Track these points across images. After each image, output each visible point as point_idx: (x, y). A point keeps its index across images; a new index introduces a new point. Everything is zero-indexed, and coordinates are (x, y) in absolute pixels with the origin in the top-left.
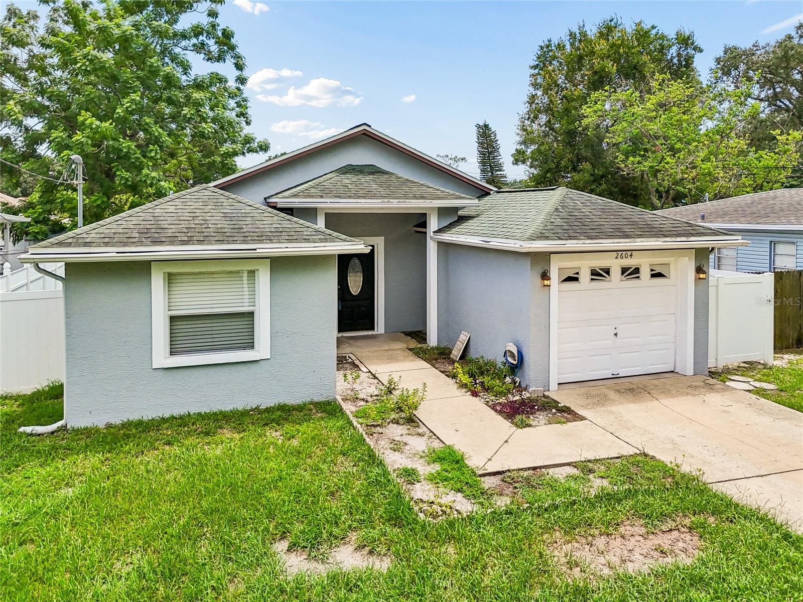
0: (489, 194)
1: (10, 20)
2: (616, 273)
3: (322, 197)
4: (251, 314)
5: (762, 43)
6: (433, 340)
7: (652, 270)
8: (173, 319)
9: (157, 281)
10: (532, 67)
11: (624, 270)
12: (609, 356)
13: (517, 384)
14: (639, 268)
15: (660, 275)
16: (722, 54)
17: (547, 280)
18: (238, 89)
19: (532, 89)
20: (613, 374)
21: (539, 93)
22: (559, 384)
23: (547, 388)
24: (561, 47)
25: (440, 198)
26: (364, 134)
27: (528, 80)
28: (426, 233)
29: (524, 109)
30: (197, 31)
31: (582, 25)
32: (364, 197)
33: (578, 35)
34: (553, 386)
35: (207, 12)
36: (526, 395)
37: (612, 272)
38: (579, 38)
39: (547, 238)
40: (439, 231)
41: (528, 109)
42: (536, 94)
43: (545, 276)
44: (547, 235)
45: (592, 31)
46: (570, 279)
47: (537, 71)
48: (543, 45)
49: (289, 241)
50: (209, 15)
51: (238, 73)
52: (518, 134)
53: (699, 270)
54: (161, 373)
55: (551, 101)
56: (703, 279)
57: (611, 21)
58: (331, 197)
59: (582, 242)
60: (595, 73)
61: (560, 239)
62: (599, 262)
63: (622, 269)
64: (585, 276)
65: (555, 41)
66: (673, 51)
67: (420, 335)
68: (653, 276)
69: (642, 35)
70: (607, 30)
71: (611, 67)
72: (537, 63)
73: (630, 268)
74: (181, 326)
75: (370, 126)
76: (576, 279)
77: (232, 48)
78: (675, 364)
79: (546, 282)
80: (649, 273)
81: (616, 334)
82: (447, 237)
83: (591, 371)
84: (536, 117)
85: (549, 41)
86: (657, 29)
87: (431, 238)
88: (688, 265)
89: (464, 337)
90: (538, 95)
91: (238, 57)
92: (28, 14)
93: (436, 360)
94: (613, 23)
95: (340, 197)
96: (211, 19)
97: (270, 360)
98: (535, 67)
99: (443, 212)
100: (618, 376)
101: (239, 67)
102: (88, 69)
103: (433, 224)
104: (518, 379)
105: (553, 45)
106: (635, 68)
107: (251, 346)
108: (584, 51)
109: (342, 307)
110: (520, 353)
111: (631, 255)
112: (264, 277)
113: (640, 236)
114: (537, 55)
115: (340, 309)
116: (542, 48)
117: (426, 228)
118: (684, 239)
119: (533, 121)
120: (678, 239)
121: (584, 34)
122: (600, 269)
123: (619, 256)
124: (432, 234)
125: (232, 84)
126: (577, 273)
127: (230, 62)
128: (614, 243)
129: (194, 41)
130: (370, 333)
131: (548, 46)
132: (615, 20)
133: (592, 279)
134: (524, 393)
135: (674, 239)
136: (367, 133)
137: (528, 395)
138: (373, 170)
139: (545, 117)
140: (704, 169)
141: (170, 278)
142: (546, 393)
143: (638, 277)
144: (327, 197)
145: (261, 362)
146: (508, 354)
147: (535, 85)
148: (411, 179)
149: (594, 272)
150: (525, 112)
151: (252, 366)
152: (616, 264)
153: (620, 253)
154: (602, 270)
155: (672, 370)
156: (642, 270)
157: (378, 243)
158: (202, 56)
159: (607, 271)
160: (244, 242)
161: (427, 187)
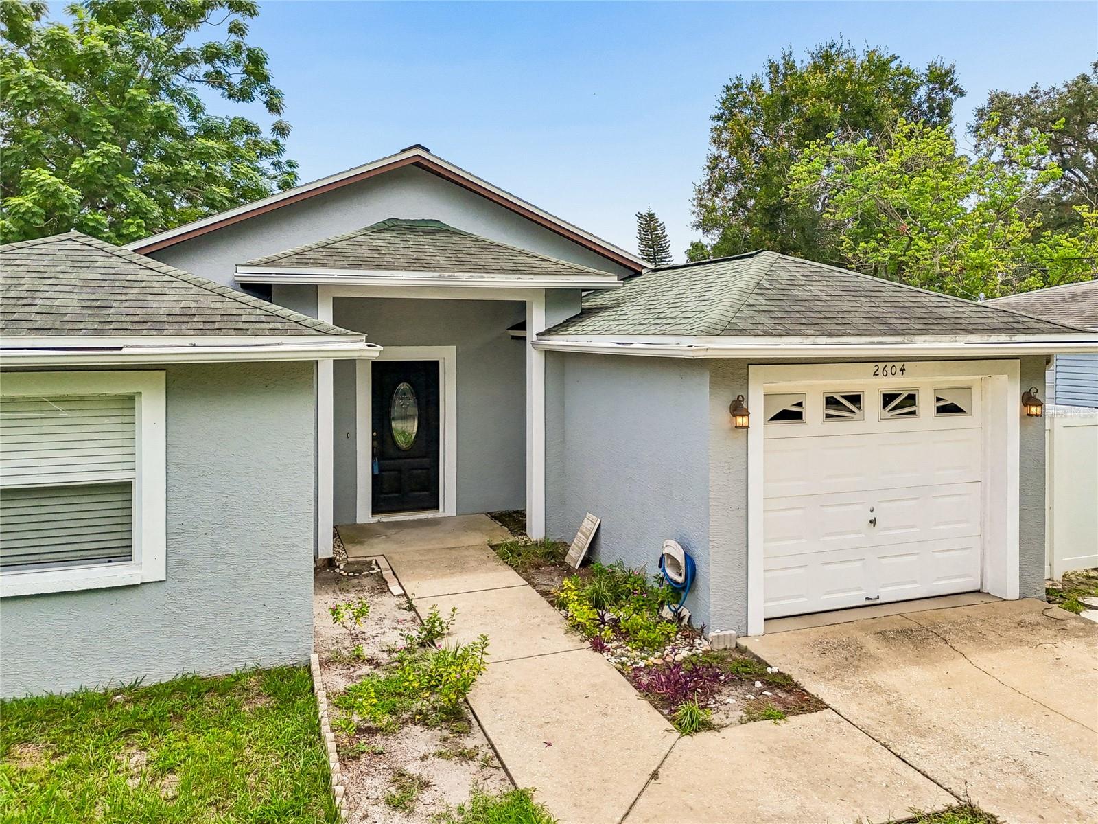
0: (640, 274)
2: (872, 402)
3: (323, 265)
4: (126, 487)
5: (1044, 88)
6: (536, 529)
7: (939, 399)
10: (715, 117)
11: (888, 399)
12: (858, 564)
13: (685, 622)
14: (915, 395)
15: (953, 409)
16: (986, 104)
17: (743, 416)
18: (276, 143)
19: (714, 149)
20: (867, 599)
21: (725, 154)
22: (765, 620)
23: (743, 629)
24: (755, 87)
25: (548, 274)
26: (417, 164)
27: (708, 135)
28: (524, 338)
29: (702, 176)
30: (212, 54)
31: (787, 53)
32: (405, 268)
33: (781, 67)
34: (756, 626)
36: (702, 646)
37: (865, 401)
38: (782, 71)
39: (742, 332)
40: (548, 332)
41: (709, 178)
42: (720, 156)
43: (738, 408)
44: (741, 326)
45: (803, 61)
46: (785, 415)
47: (721, 123)
48: (730, 85)
49: (201, 332)
50: (230, 31)
51: (275, 118)
52: (694, 212)
53: (1028, 399)
55: (742, 164)
56: (1037, 415)
57: (831, 47)
58: (343, 267)
59: (811, 339)
60: (808, 121)
61: (767, 333)
62: (842, 382)
63: (885, 396)
64: (814, 410)
65: (747, 80)
66: (923, 92)
67: (515, 520)
68: (942, 410)
69: (879, 67)
70: (826, 59)
71: (833, 112)
72: (722, 111)
73: (898, 395)
75: (427, 150)
76: (798, 416)
77: (263, 78)
78: (982, 576)
79: (740, 420)
80: (932, 406)
81: (873, 522)
82: (560, 341)
83: (828, 593)
84: (720, 189)
85: (739, 79)
86: (899, 60)
87: (533, 344)
88: (1009, 389)
89: (589, 525)
90: (723, 156)
91: (271, 93)
93: (537, 567)
94: (833, 51)
95: (359, 267)
96: (233, 37)
97: (166, 584)
98: (719, 118)
99: (555, 298)
100: (878, 601)
101: (273, 107)
102: (29, 100)
103: (538, 320)
104: (685, 612)
105: (744, 86)
106: (868, 113)
107: (124, 553)
108: (791, 89)
109: (381, 471)
110: (688, 558)
111: (902, 370)
112: (152, 407)
113: (922, 332)
114: (721, 101)
115: (376, 472)
116: (728, 89)
117: (525, 329)
118: (1004, 338)
119: (715, 195)
120: (994, 338)
121: (790, 66)
122: (843, 397)
123: (880, 371)
124: (534, 338)
125: (267, 135)
126: (800, 404)
127: (259, 100)
128: (872, 343)
129: (207, 68)
130: (430, 515)
131: (737, 86)
132: (838, 46)
133: (828, 416)
134: (697, 641)
135: (985, 338)
136: (422, 162)
137: (705, 646)
138: (434, 228)
139: (733, 188)
140: (974, 259)
142: (743, 642)
143: (914, 413)
145: (144, 587)
146: (667, 561)
147: (718, 142)
148: (500, 242)
149: (831, 402)
150: (703, 181)
151: (128, 593)
152: (872, 386)
153: (882, 365)
154: (845, 397)
155: (977, 588)
156: (920, 400)
157: (446, 356)
158: (220, 91)
159: (855, 399)
160: (98, 333)
161: (529, 255)
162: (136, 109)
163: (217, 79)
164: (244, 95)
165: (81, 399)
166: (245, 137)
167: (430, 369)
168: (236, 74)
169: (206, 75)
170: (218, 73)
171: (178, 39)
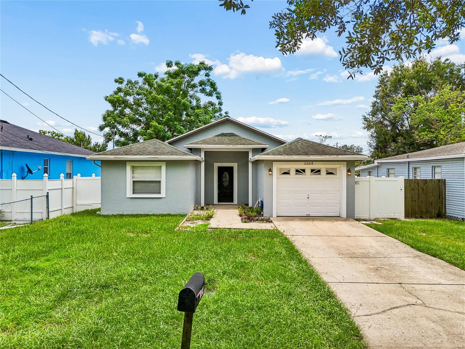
1: (128, 85)
2: (308, 172)
3: (201, 144)
4: (160, 182)
7: (327, 171)
8: (134, 182)
9: (128, 169)
10: (377, 87)
11: (312, 171)
12: (305, 207)
14: (320, 170)
15: (331, 173)
18: (220, 108)
20: (307, 215)
22: (277, 216)
23: (271, 216)
28: (249, 159)
30: (202, 83)
34: (274, 216)
35: (205, 74)
37: (306, 171)
43: (270, 170)
46: (285, 173)
49: (171, 155)
50: (206, 76)
53: (348, 171)
54: (129, 199)
56: (350, 175)
58: (205, 144)
59: (283, 156)
62: (301, 166)
64: (293, 172)
68: (327, 174)
71: (414, 83)
72: (380, 85)
73: (315, 170)
74: (136, 184)
75: (229, 117)
76: (289, 173)
77: (215, 90)
78: (340, 213)
79: (270, 173)
80: (325, 173)
81: (308, 198)
83: (296, 212)
86: (449, 60)
87: (249, 161)
88: (343, 169)
90: (378, 102)
91: (218, 93)
92: (135, 82)
96: (207, 78)
97: (166, 198)
98: (378, 87)
99: (255, 150)
100: (310, 216)
101: (218, 98)
103: (250, 155)
106: (430, 83)
107: (159, 193)
109: (219, 192)
111: (312, 164)
112: (164, 168)
113: (313, 155)
114: (379, 81)
118: (335, 156)
120: (332, 156)
123: (306, 164)
126: (289, 171)
127: (215, 95)
130: (231, 203)
133: (296, 174)
134: (261, 217)
135: (330, 156)
136: (228, 120)
141: (133, 168)
142: (271, 218)
143: (320, 174)
144: (204, 144)
145: (162, 198)
148: (245, 137)
149: (297, 171)
150: (370, 111)
151: (159, 200)
152: (308, 167)
153: (306, 162)
154: (301, 170)
155: (339, 216)
156: (322, 171)
157: (235, 165)
158: (204, 94)
159: (304, 171)
160: (155, 155)
161: (250, 141)
162: (179, 102)
163: (203, 91)
164: (210, 94)
165: (153, 167)
166: (212, 107)
167: (232, 168)
168: (208, 89)
169: (200, 90)
170: (203, 89)
171: (192, 80)
